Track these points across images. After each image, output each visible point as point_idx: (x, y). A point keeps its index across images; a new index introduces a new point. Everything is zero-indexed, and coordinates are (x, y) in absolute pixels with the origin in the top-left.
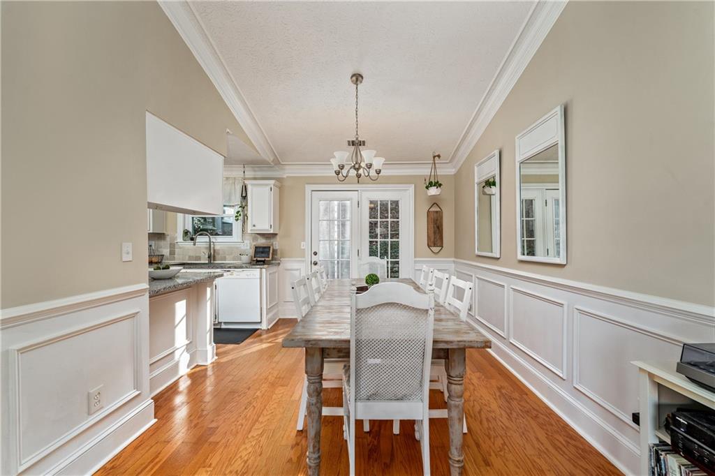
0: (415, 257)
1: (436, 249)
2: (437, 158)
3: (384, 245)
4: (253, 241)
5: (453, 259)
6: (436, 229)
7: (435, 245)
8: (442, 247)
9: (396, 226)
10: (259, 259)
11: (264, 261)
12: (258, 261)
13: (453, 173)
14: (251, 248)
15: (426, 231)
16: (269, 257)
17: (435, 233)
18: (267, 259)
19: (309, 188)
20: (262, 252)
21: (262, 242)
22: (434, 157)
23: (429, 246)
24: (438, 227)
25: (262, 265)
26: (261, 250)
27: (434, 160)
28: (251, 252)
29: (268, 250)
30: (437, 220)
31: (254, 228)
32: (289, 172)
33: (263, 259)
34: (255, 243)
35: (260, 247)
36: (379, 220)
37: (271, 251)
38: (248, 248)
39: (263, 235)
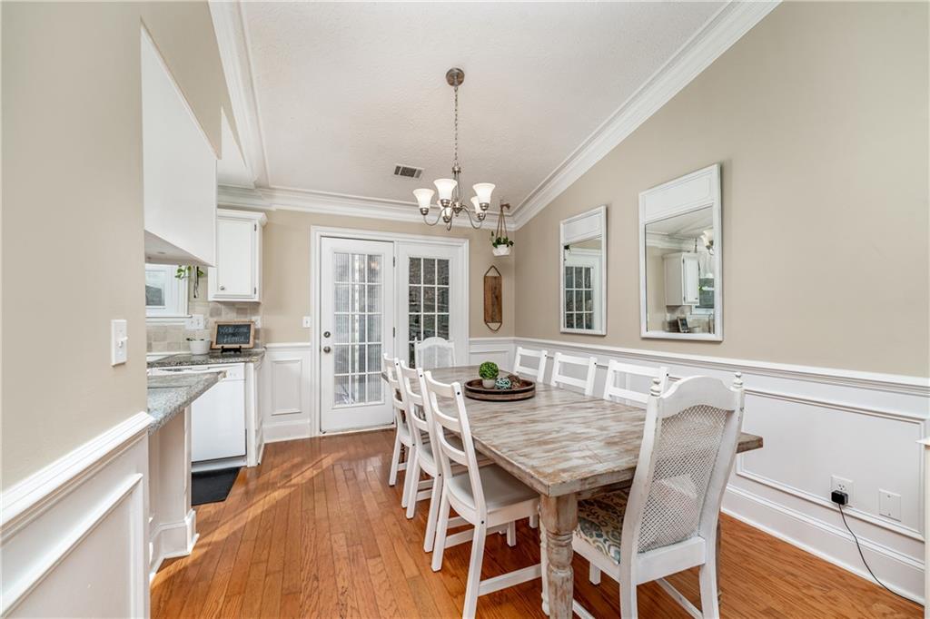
0: (470, 337)
1: (494, 326)
2: (505, 208)
3: (430, 320)
4: (211, 315)
5: (513, 338)
6: (495, 299)
7: (493, 321)
8: (501, 322)
9: (444, 295)
10: (226, 346)
11: (238, 350)
12: (224, 350)
13: (513, 230)
14: (206, 328)
15: (483, 302)
16: (248, 343)
17: (493, 305)
18: (243, 346)
19: (316, 232)
20: (234, 335)
21: (231, 318)
22: (502, 206)
23: (486, 322)
24: (497, 297)
25: (234, 356)
26: (231, 331)
27: (502, 211)
28: (209, 335)
29: (245, 330)
30: (495, 288)
31: (222, 292)
32: (279, 203)
33: (237, 346)
34: (215, 319)
35: (228, 326)
36: (422, 285)
37: (252, 332)
38: (202, 326)
39: (231, 305)
